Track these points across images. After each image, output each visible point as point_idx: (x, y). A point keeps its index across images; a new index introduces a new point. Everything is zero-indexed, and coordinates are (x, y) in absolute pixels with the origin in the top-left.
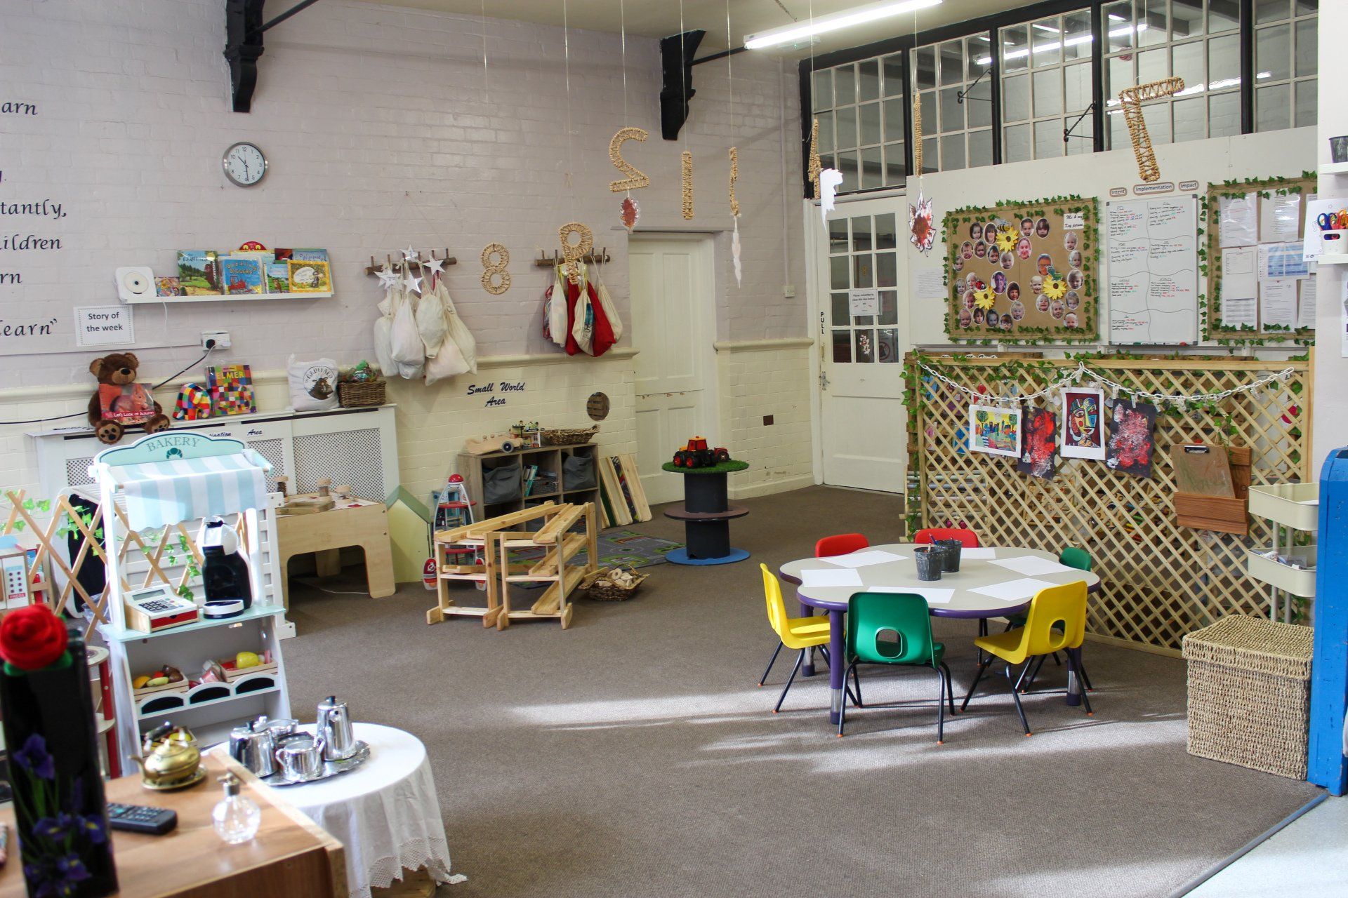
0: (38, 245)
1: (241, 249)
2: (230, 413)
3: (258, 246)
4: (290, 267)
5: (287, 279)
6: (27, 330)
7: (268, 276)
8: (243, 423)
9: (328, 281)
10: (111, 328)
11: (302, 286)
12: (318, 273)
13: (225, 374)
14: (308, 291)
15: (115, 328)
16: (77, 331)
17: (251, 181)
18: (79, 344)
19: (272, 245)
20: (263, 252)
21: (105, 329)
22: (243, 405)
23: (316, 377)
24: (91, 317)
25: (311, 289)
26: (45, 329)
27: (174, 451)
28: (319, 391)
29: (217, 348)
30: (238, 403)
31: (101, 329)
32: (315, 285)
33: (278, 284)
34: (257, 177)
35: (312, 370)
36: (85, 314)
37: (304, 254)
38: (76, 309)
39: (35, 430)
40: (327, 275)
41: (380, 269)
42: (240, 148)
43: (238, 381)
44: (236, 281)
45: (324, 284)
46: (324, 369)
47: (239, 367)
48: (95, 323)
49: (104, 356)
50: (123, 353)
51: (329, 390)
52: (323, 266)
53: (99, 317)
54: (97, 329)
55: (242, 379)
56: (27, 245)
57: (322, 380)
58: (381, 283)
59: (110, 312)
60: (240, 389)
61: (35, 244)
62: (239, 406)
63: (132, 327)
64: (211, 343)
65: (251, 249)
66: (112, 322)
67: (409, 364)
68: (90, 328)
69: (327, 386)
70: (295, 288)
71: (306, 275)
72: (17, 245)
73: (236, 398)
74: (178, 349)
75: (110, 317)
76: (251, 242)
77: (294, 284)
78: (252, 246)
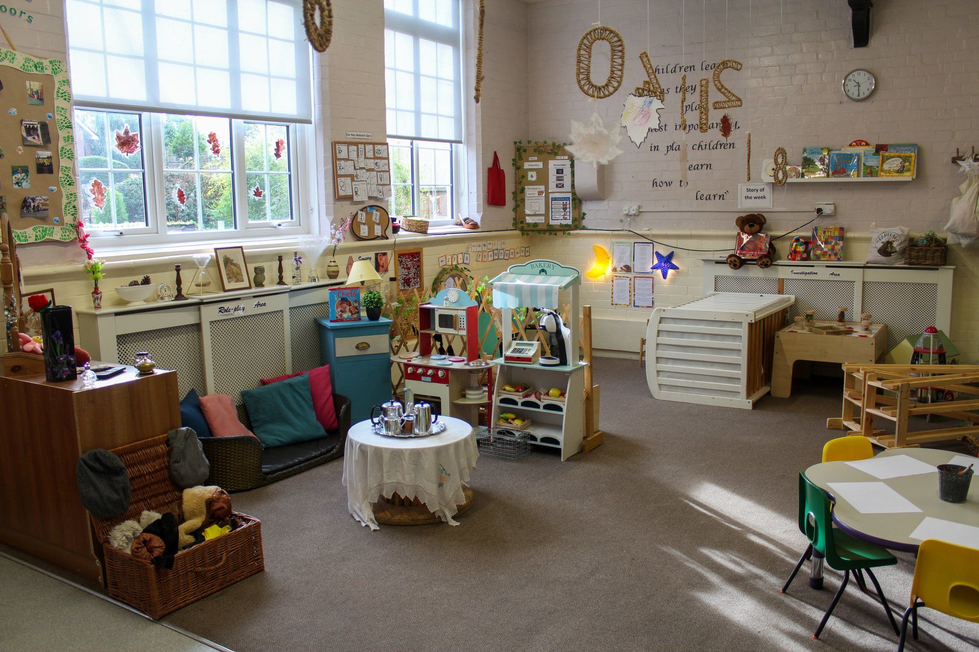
0: (722, 147)
1: (851, 145)
2: (821, 259)
3: (864, 143)
4: (881, 158)
5: (878, 167)
6: (712, 197)
7: (864, 164)
8: (827, 267)
9: (912, 168)
10: (759, 197)
11: (889, 172)
12: (905, 163)
13: (824, 232)
14: (894, 176)
15: (762, 197)
16: (739, 200)
17: (862, 96)
18: (739, 207)
19: (874, 142)
20: (867, 148)
21: (755, 198)
22: (832, 255)
23: (885, 240)
24: (748, 190)
25: (897, 174)
26: (721, 197)
27: (543, 271)
28: (886, 250)
29: (823, 214)
30: (830, 253)
31: (753, 198)
32: (901, 171)
33: (871, 171)
34: (867, 93)
35: (883, 234)
36: (745, 188)
37: (898, 148)
38: (739, 185)
39: (709, 256)
40: (913, 163)
41: (961, 158)
42: (855, 73)
43: (832, 237)
44: (839, 168)
45: (909, 170)
46: (893, 234)
47: (835, 229)
48: (750, 194)
49: (743, 215)
50: (756, 214)
51: (894, 250)
52: (911, 157)
53: (753, 190)
54: (751, 198)
55: (836, 236)
56: (716, 147)
57: (889, 243)
58: (961, 169)
59: (759, 188)
60: (833, 244)
61: (721, 146)
62: (830, 255)
63: (772, 197)
64: (819, 211)
65: (857, 145)
66: (760, 194)
67: (964, 235)
68: (747, 197)
69: (892, 247)
70: (882, 174)
71: (894, 164)
72: (711, 147)
73: (829, 250)
74: (800, 213)
75: (759, 191)
76: (858, 141)
77: (882, 171)
78: (859, 143)
